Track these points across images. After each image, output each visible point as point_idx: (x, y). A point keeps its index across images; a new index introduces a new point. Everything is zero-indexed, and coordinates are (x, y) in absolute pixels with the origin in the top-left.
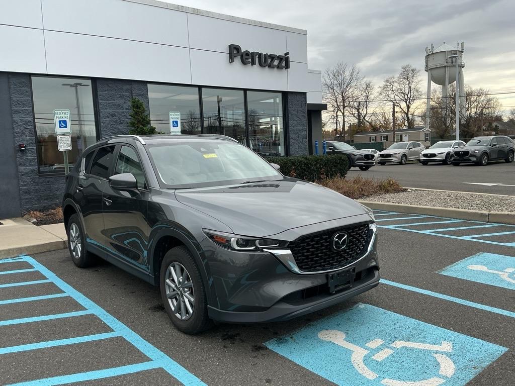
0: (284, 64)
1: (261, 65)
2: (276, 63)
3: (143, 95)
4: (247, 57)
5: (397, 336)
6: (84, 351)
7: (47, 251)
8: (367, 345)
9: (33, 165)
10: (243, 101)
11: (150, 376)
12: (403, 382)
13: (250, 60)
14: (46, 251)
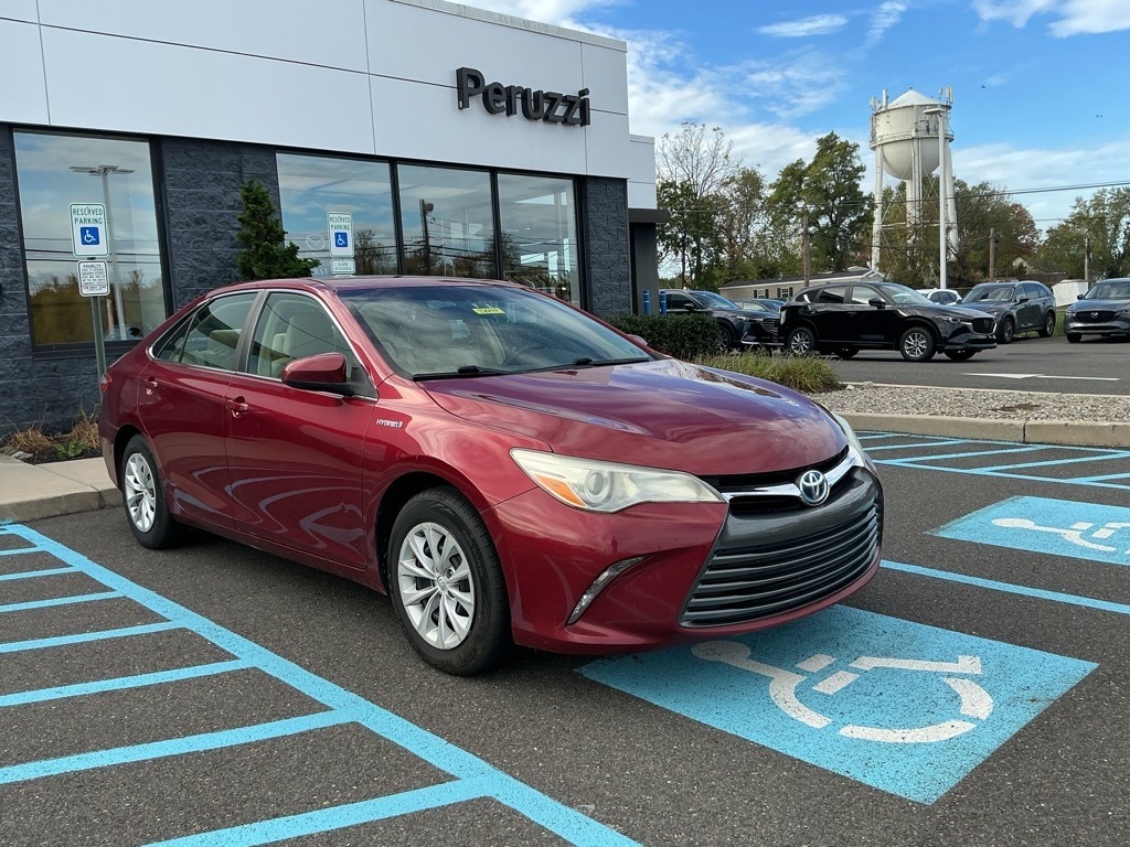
0: (577, 115)
1: (527, 115)
2: (560, 111)
3: (264, 177)
4: (498, 97)
5: (861, 648)
6: (174, 697)
7: (61, 515)
8: (798, 665)
9: (19, 331)
10: (489, 199)
11: (331, 739)
12: (886, 731)
13: (504, 104)
14: (58, 513)
